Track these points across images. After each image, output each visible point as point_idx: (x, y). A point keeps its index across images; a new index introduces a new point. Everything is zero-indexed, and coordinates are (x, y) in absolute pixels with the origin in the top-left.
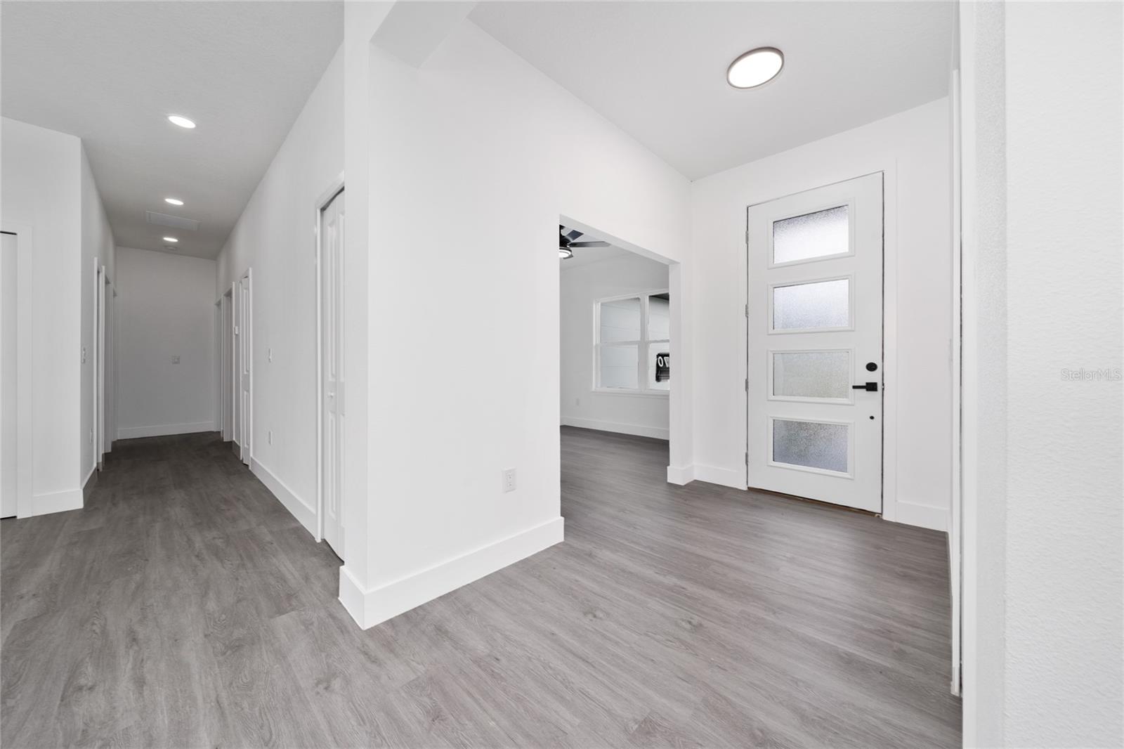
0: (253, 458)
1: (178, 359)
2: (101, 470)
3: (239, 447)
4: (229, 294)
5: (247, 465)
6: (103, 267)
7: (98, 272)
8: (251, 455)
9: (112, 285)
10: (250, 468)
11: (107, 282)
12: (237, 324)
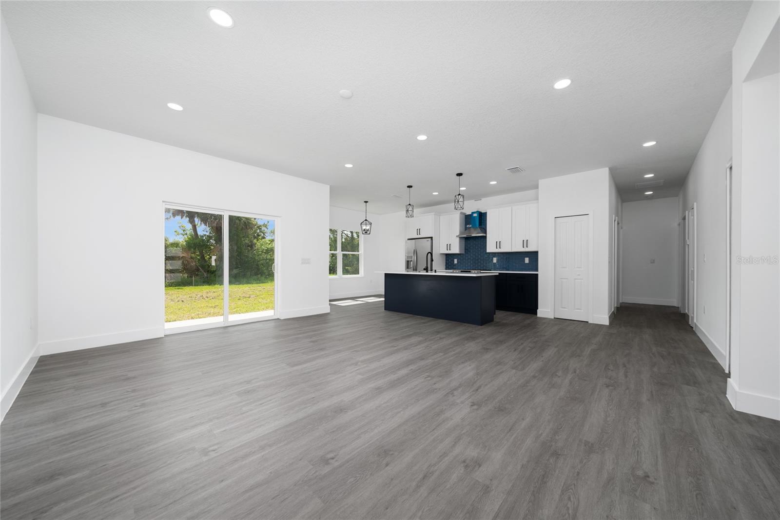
0: (696, 323)
1: (654, 260)
2: (615, 312)
3: (689, 316)
4: (684, 219)
5: (692, 327)
6: (617, 218)
7: (615, 221)
8: (695, 321)
9: (620, 225)
10: (694, 329)
11: (618, 224)
12: (689, 239)
